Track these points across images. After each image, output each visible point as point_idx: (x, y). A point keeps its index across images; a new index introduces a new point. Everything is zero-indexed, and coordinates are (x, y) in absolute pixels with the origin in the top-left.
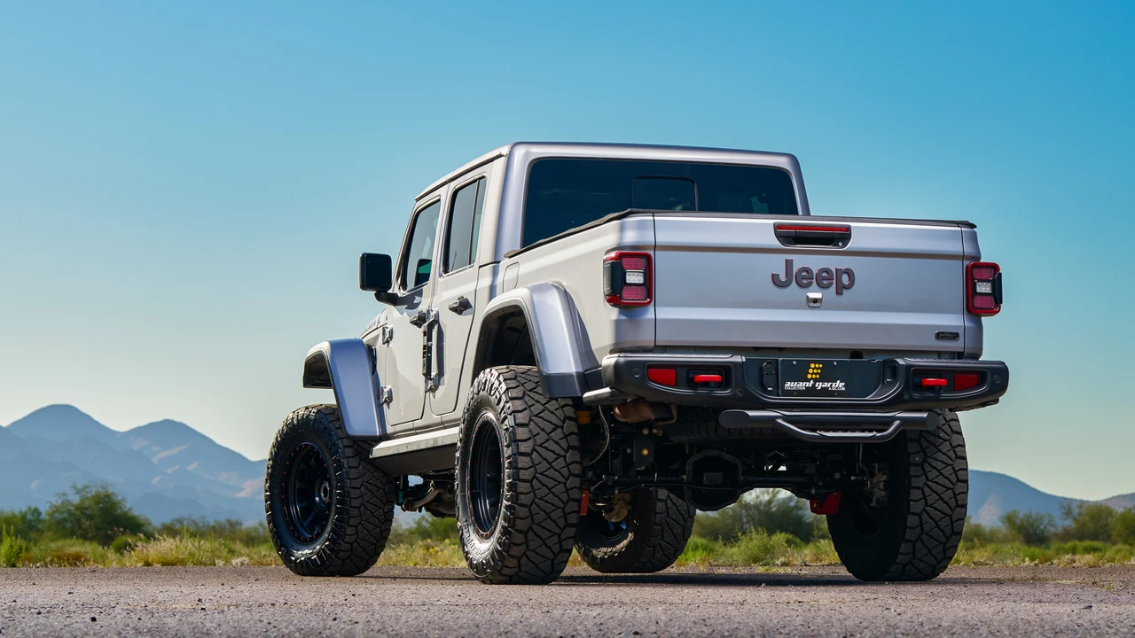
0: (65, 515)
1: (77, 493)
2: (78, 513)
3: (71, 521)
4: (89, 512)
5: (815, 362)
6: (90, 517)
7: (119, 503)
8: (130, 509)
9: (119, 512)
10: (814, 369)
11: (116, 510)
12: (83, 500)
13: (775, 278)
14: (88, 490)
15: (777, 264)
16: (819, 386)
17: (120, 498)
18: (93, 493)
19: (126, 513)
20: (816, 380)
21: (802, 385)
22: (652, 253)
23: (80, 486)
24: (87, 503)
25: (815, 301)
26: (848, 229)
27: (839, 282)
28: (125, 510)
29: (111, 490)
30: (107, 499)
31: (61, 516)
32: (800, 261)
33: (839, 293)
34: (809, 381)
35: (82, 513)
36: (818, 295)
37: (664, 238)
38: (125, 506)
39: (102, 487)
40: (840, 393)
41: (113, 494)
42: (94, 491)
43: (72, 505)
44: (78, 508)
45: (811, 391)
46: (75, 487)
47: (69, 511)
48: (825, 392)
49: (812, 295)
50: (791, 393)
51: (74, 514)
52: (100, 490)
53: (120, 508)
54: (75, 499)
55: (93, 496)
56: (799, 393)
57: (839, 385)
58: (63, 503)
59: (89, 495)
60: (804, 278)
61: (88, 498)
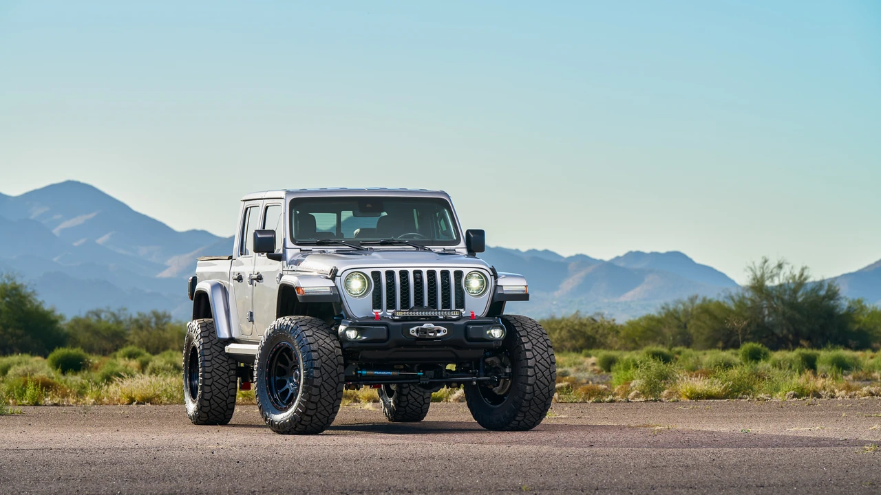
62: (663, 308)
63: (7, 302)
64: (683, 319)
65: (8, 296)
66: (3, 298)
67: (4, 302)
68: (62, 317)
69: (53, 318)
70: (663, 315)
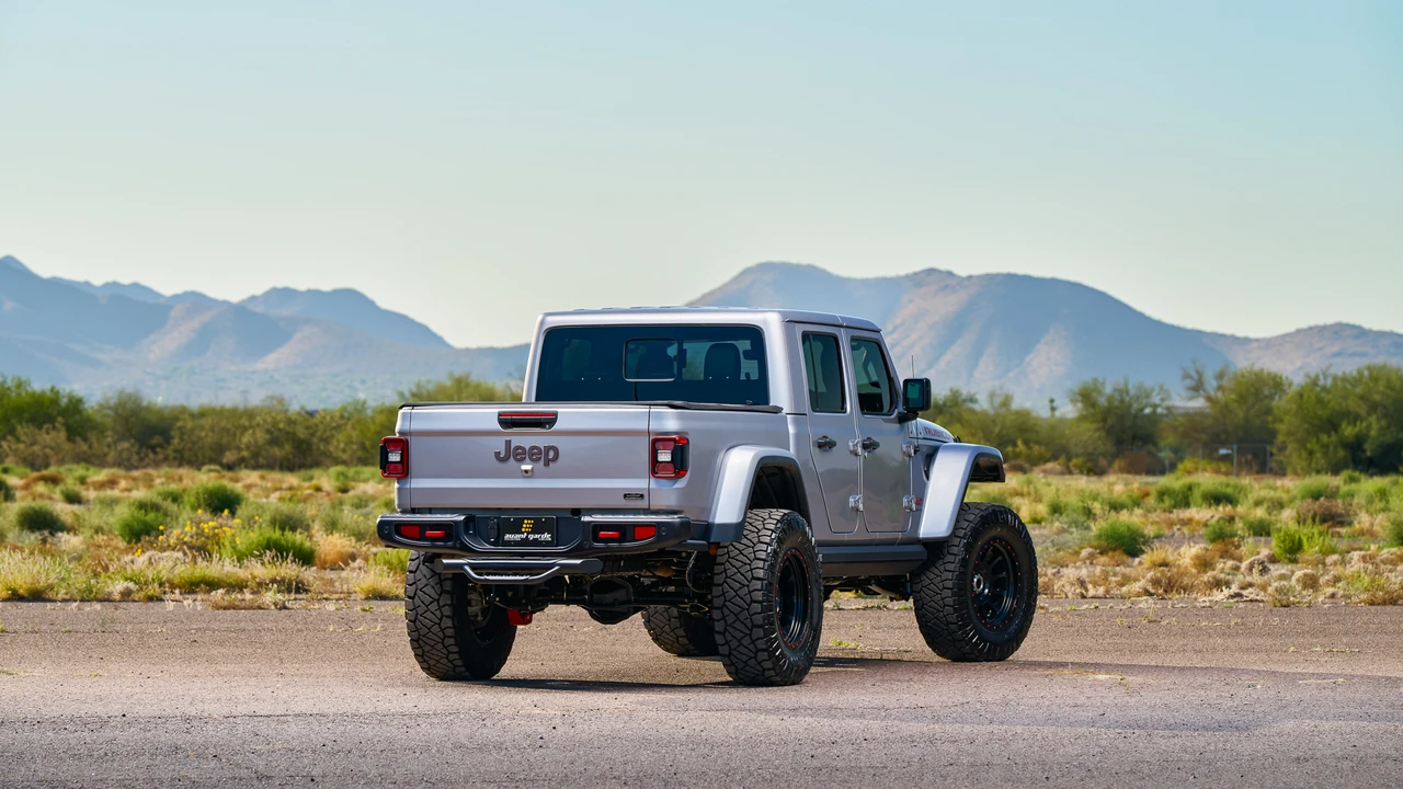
5: (528, 519)
10: (527, 524)
13: (497, 454)
15: (498, 444)
16: (531, 537)
20: (528, 533)
21: (518, 537)
22: (409, 438)
25: (526, 471)
26: (556, 414)
27: (547, 457)
32: (517, 441)
33: (547, 464)
34: (523, 533)
36: (529, 467)
37: (416, 426)
40: (547, 544)
45: (525, 542)
48: (536, 543)
49: (524, 467)
50: (509, 543)
56: (516, 543)
57: (547, 537)
60: (519, 454)
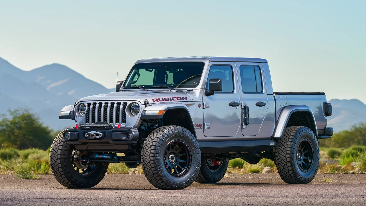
0: (4, 127)
1: (11, 114)
2: (12, 126)
3: (8, 131)
4: (18, 125)
6: (20, 128)
7: (36, 119)
8: (42, 123)
9: (36, 125)
11: (34, 124)
12: (14, 118)
14: (18, 112)
17: (36, 117)
18: (21, 114)
19: (40, 125)
23: (13, 110)
24: (17, 120)
28: (39, 124)
29: (31, 112)
30: (28, 118)
31: (2, 128)
35: (14, 126)
38: (39, 122)
39: (25, 110)
41: (32, 114)
42: (21, 113)
43: (9, 121)
44: (12, 123)
46: (10, 111)
47: (7, 125)
51: (10, 127)
52: (25, 112)
53: (36, 123)
54: (10, 118)
55: (21, 116)
58: (3, 120)
59: (18, 115)
61: (17, 117)
62: (353, 127)
63: (25, 123)
64: (363, 132)
65: (25, 120)
66: (23, 121)
67: (24, 122)
68: (52, 131)
69: (48, 131)
70: (353, 130)
